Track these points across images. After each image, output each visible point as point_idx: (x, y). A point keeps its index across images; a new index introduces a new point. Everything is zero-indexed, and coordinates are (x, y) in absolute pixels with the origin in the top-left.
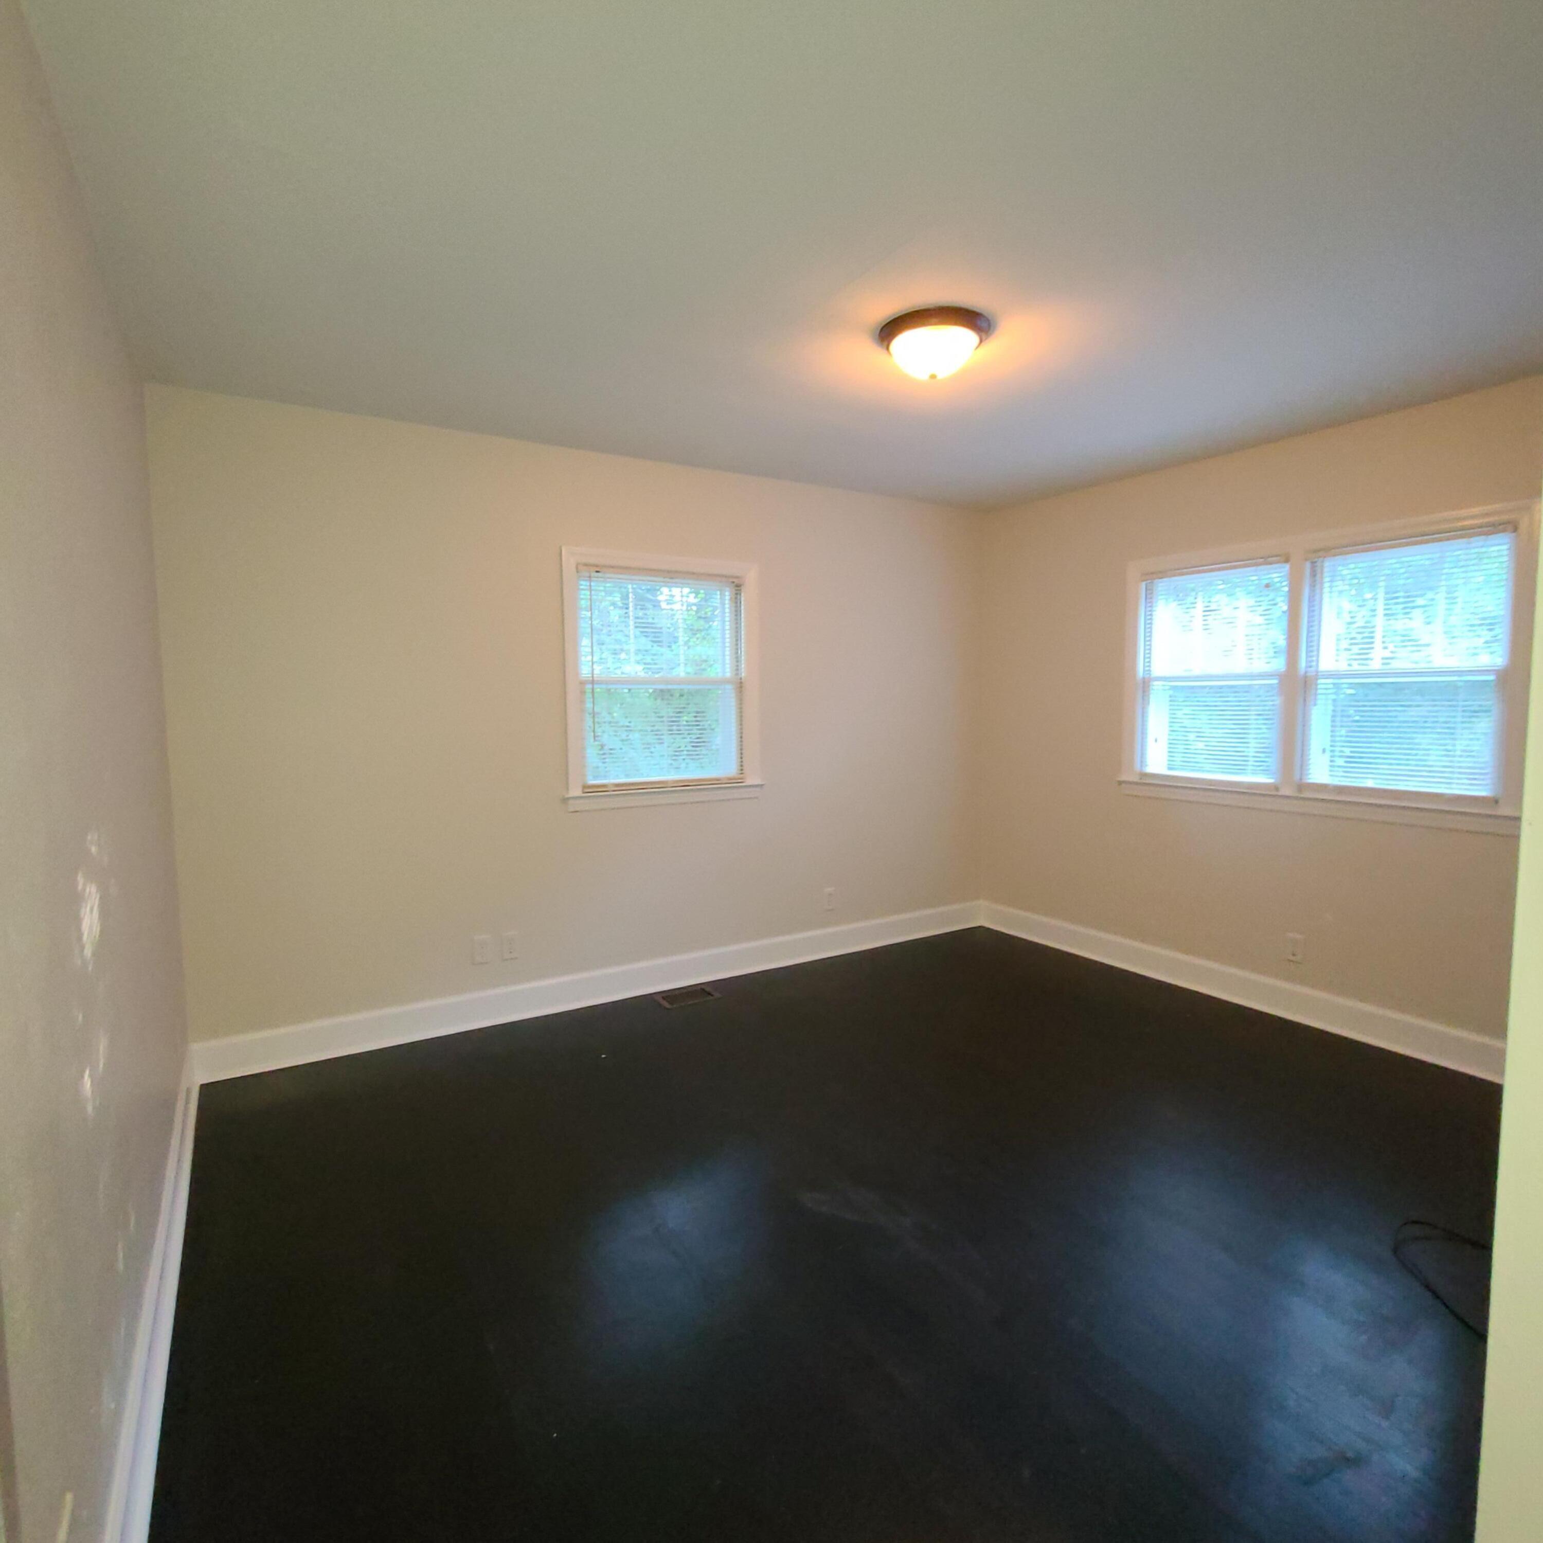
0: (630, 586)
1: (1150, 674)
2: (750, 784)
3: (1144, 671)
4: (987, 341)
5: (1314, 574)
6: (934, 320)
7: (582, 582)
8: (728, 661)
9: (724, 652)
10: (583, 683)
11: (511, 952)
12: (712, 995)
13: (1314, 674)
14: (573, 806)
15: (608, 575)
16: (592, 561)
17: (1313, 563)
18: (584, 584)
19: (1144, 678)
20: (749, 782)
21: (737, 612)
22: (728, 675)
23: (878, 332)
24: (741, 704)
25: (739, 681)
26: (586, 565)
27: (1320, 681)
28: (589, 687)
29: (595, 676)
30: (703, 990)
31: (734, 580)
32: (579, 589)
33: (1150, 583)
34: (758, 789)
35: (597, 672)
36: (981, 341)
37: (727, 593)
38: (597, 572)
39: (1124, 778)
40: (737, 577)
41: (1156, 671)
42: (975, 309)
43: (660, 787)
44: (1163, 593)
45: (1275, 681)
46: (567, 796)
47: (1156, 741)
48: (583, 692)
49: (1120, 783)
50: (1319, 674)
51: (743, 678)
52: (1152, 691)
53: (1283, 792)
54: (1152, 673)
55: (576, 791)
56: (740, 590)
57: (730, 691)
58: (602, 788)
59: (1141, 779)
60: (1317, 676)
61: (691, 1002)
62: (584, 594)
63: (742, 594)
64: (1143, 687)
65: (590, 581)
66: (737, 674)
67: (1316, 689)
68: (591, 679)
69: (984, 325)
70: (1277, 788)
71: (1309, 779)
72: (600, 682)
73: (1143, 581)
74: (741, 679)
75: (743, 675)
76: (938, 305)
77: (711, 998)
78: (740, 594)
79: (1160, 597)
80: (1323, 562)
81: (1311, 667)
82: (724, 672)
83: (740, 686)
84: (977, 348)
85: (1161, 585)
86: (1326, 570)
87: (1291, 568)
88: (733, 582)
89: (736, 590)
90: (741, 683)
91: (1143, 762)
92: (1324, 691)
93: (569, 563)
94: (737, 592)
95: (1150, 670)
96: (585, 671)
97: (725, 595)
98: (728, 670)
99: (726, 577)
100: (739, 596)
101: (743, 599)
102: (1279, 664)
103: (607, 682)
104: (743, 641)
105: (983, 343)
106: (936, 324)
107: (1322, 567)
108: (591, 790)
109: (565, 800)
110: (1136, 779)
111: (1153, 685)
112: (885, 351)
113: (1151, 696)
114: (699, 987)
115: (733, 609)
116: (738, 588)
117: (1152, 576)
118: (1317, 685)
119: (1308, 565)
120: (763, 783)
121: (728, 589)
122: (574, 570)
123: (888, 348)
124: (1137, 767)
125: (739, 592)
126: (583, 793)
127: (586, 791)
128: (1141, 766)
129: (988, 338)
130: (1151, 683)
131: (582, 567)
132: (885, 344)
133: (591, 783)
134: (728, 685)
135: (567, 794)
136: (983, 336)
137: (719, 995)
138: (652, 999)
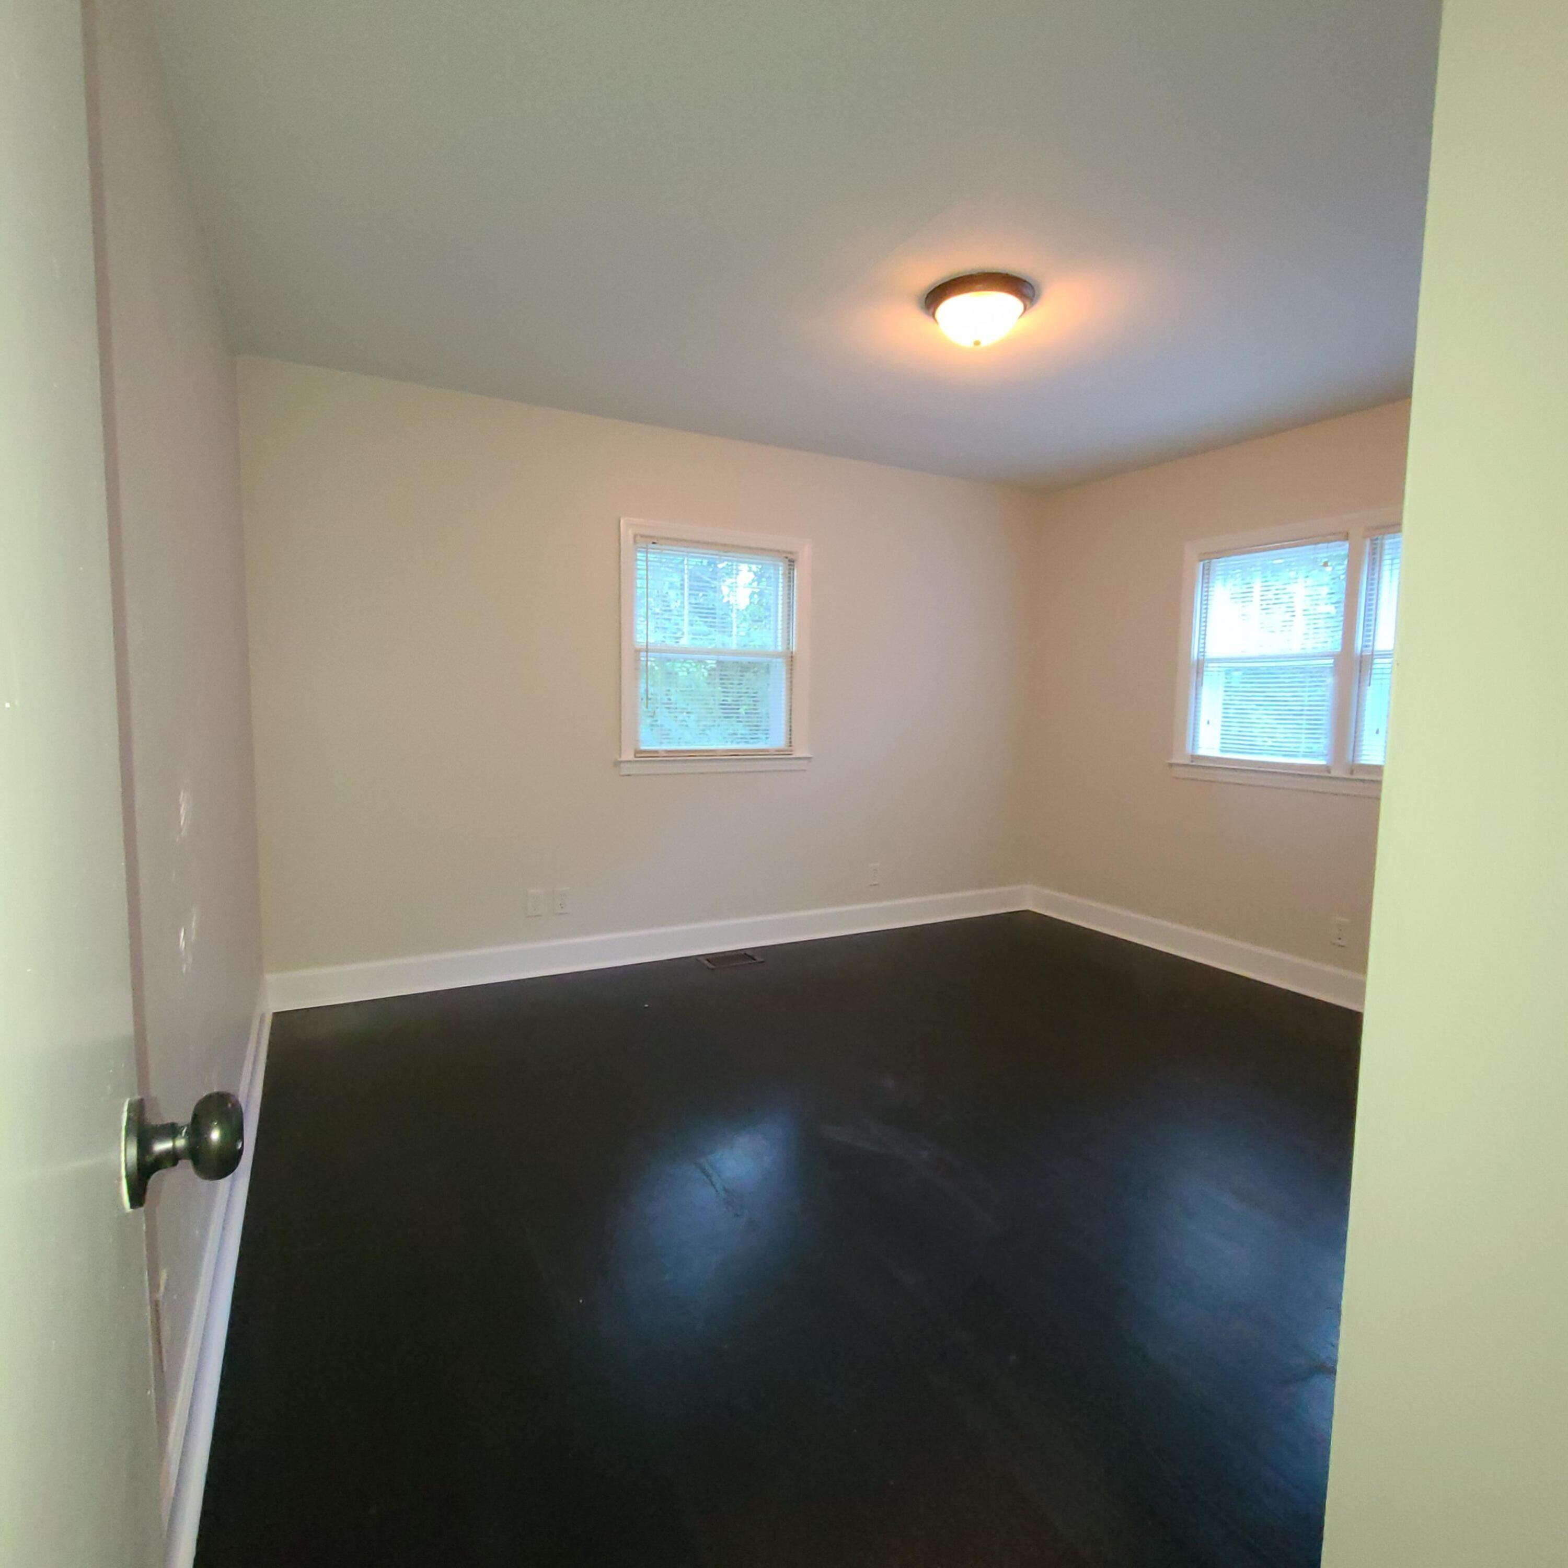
0: (685, 559)
1: (1204, 656)
2: (797, 756)
3: (1199, 652)
4: (1033, 308)
5: (1373, 552)
6: (980, 286)
7: (639, 554)
8: (780, 635)
9: (776, 632)
10: (638, 651)
11: (562, 907)
12: (755, 960)
13: (1370, 653)
14: (626, 769)
15: (663, 547)
16: (647, 532)
17: (1374, 542)
18: (640, 555)
19: (1198, 660)
20: (797, 754)
21: (790, 587)
22: (780, 649)
23: (924, 300)
24: (791, 677)
25: (790, 655)
26: (642, 536)
27: (1376, 661)
28: (643, 654)
29: (649, 644)
30: (746, 954)
31: (787, 555)
32: (636, 560)
33: (1208, 562)
34: (806, 762)
35: (651, 640)
36: (1025, 309)
37: (781, 568)
38: (654, 543)
39: (1174, 761)
40: (791, 553)
41: (1211, 653)
42: (1019, 276)
43: (709, 756)
44: (1220, 573)
45: (1332, 661)
46: (619, 759)
47: (1208, 722)
48: (637, 660)
49: (1171, 765)
50: (1375, 653)
51: (794, 652)
52: (1205, 673)
53: (1334, 773)
54: (1206, 654)
55: (628, 755)
56: (794, 566)
57: (780, 670)
58: (652, 755)
59: (1192, 761)
60: (1373, 656)
61: (734, 964)
62: (641, 565)
63: (795, 570)
64: (1198, 668)
65: (647, 553)
66: (788, 648)
67: (1371, 669)
68: (645, 647)
69: (1028, 291)
70: (1327, 769)
71: (1361, 760)
72: (654, 651)
73: (1201, 561)
74: (792, 653)
75: (794, 649)
76: (980, 271)
77: (753, 961)
78: (794, 569)
79: (1218, 577)
80: (1383, 539)
81: (1366, 646)
82: (776, 646)
83: (791, 659)
84: (1022, 315)
85: (1219, 565)
86: (1387, 547)
87: (1350, 545)
88: (787, 558)
89: (789, 565)
90: (792, 657)
91: (1194, 745)
92: (1380, 671)
93: (627, 533)
94: (791, 567)
95: (1204, 652)
96: (640, 640)
97: (779, 570)
98: (780, 644)
99: (778, 551)
100: (792, 572)
101: (795, 574)
102: (1334, 643)
103: (661, 651)
104: (794, 616)
105: (1026, 312)
106: (980, 290)
107: (1382, 545)
108: (643, 755)
109: (617, 764)
110: (1187, 762)
111: (1207, 667)
112: (932, 319)
113: (1205, 678)
114: (743, 952)
115: (786, 584)
116: (792, 563)
117: (1210, 556)
118: (1372, 664)
119: (1368, 542)
120: (810, 756)
121: (781, 564)
122: (631, 542)
123: (933, 315)
124: (1189, 750)
125: (792, 567)
126: (636, 757)
127: (638, 755)
128: (1193, 749)
129: (1032, 305)
130: (1205, 664)
131: (638, 538)
132: (931, 310)
133: (643, 748)
134: (780, 660)
135: (620, 757)
136: (1028, 303)
137: (761, 960)
138: (697, 960)
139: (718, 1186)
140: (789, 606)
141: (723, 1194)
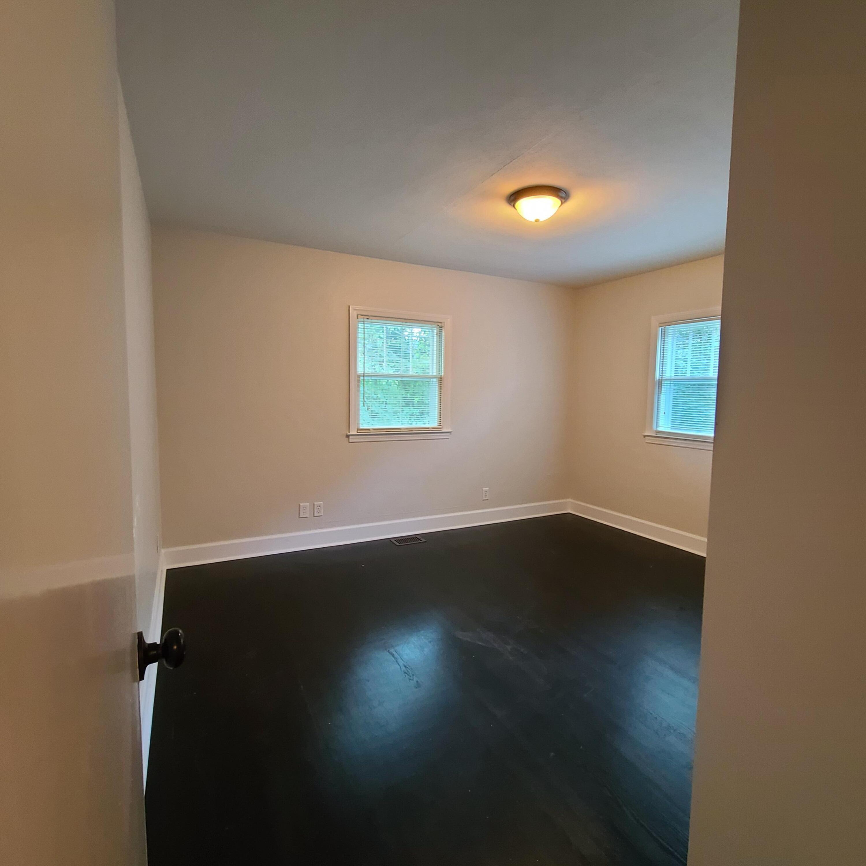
0: (385, 327)
2: (444, 431)
3: (659, 376)
6: (538, 192)
7: (360, 325)
8: (435, 366)
9: (433, 361)
10: (359, 376)
11: (318, 513)
12: (421, 541)
14: (352, 439)
15: (373, 321)
16: (365, 313)
19: (659, 379)
21: (440, 341)
22: (435, 374)
23: (508, 198)
24: (441, 389)
25: (440, 377)
26: (362, 315)
28: (362, 378)
29: (365, 373)
32: (358, 328)
33: (664, 328)
34: (448, 434)
35: (366, 371)
36: (562, 203)
38: (368, 319)
39: (646, 434)
40: (440, 323)
41: (666, 376)
42: (558, 187)
43: (397, 431)
44: (671, 333)
46: (349, 434)
47: (664, 413)
48: (359, 381)
49: (645, 436)
51: (442, 376)
52: (663, 386)
54: (663, 377)
55: (353, 432)
57: (435, 382)
58: (367, 431)
59: (656, 434)
61: (410, 544)
62: (361, 330)
63: (443, 332)
64: (659, 384)
65: (364, 324)
66: (439, 373)
68: (363, 374)
69: (563, 195)
72: (368, 376)
73: (661, 327)
75: (442, 374)
77: (421, 542)
79: (670, 336)
82: (433, 372)
83: (441, 380)
84: (560, 207)
85: (671, 329)
88: (438, 325)
91: (657, 425)
93: (353, 314)
95: (662, 375)
96: (360, 370)
97: (435, 332)
98: (435, 371)
99: (435, 322)
100: (441, 333)
101: (443, 334)
103: (371, 376)
104: (443, 356)
105: (562, 205)
108: (361, 431)
109: (348, 436)
110: (654, 434)
112: (513, 209)
113: (663, 389)
114: (415, 537)
115: (438, 339)
116: (441, 328)
117: (665, 324)
120: (451, 431)
121: (435, 328)
122: (356, 318)
123: (514, 206)
124: (654, 428)
125: (441, 330)
126: (357, 432)
127: (359, 431)
128: (657, 427)
129: (565, 202)
130: (663, 382)
131: (359, 316)
132: (512, 204)
133: (361, 427)
134: (435, 380)
135: (349, 432)
136: (563, 201)
137: (425, 541)
138: (390, 541)
139: (401, 664)
140: (440, 351)
141: (403, 668)
